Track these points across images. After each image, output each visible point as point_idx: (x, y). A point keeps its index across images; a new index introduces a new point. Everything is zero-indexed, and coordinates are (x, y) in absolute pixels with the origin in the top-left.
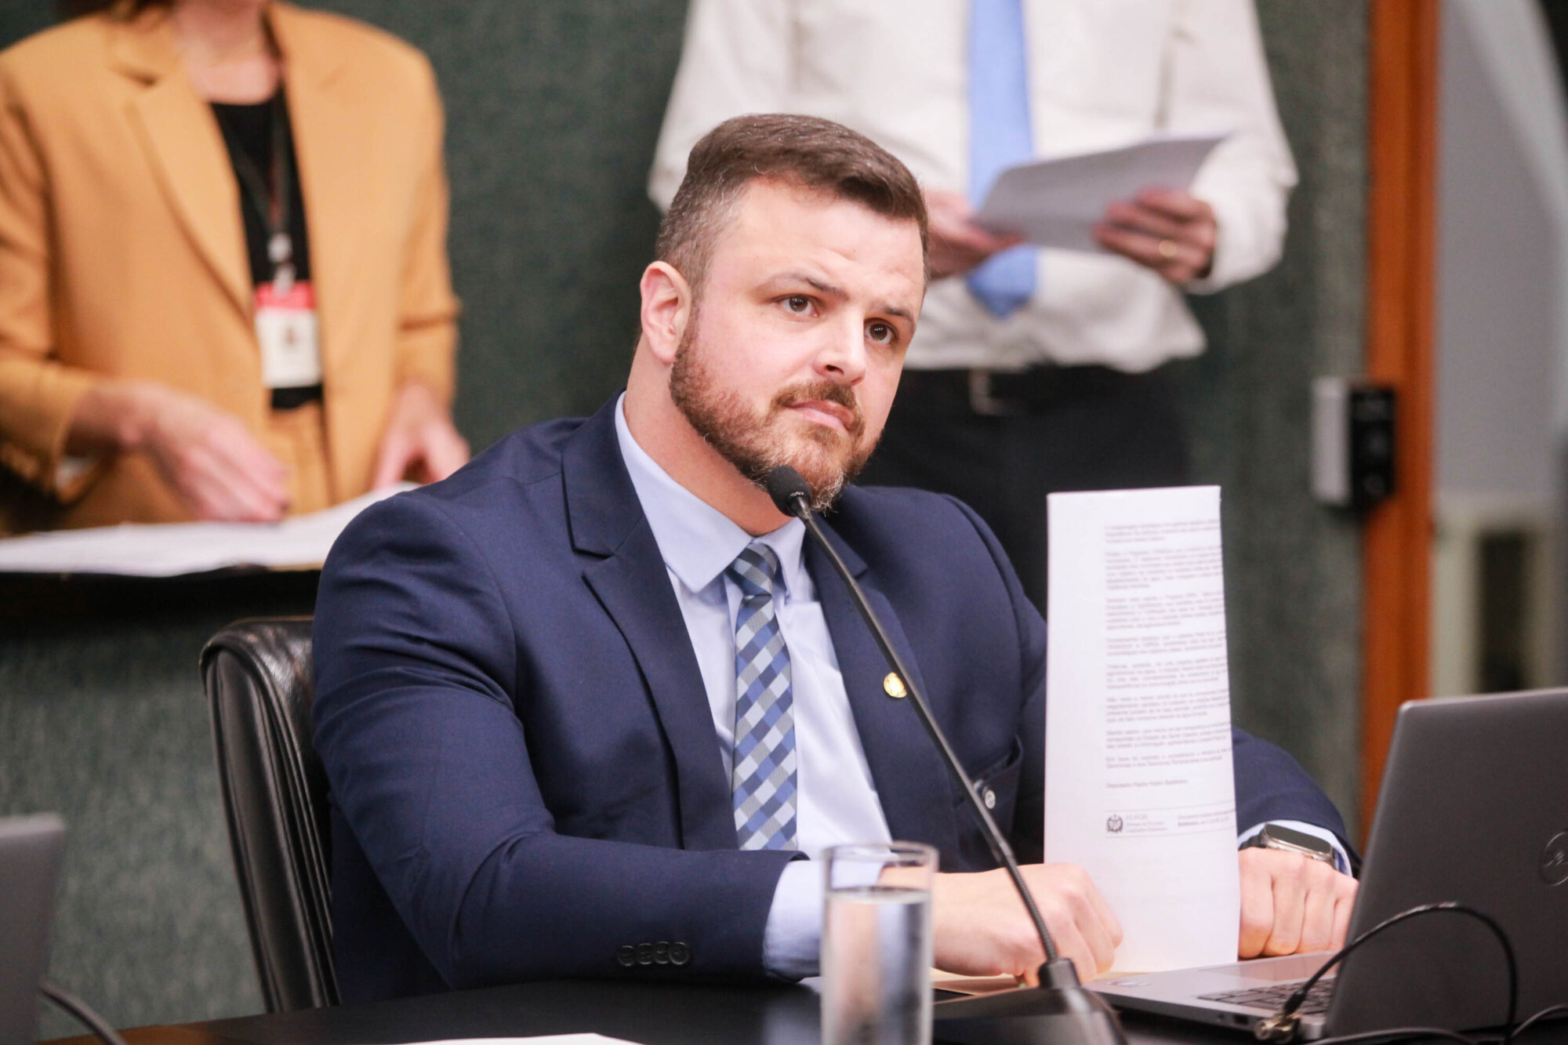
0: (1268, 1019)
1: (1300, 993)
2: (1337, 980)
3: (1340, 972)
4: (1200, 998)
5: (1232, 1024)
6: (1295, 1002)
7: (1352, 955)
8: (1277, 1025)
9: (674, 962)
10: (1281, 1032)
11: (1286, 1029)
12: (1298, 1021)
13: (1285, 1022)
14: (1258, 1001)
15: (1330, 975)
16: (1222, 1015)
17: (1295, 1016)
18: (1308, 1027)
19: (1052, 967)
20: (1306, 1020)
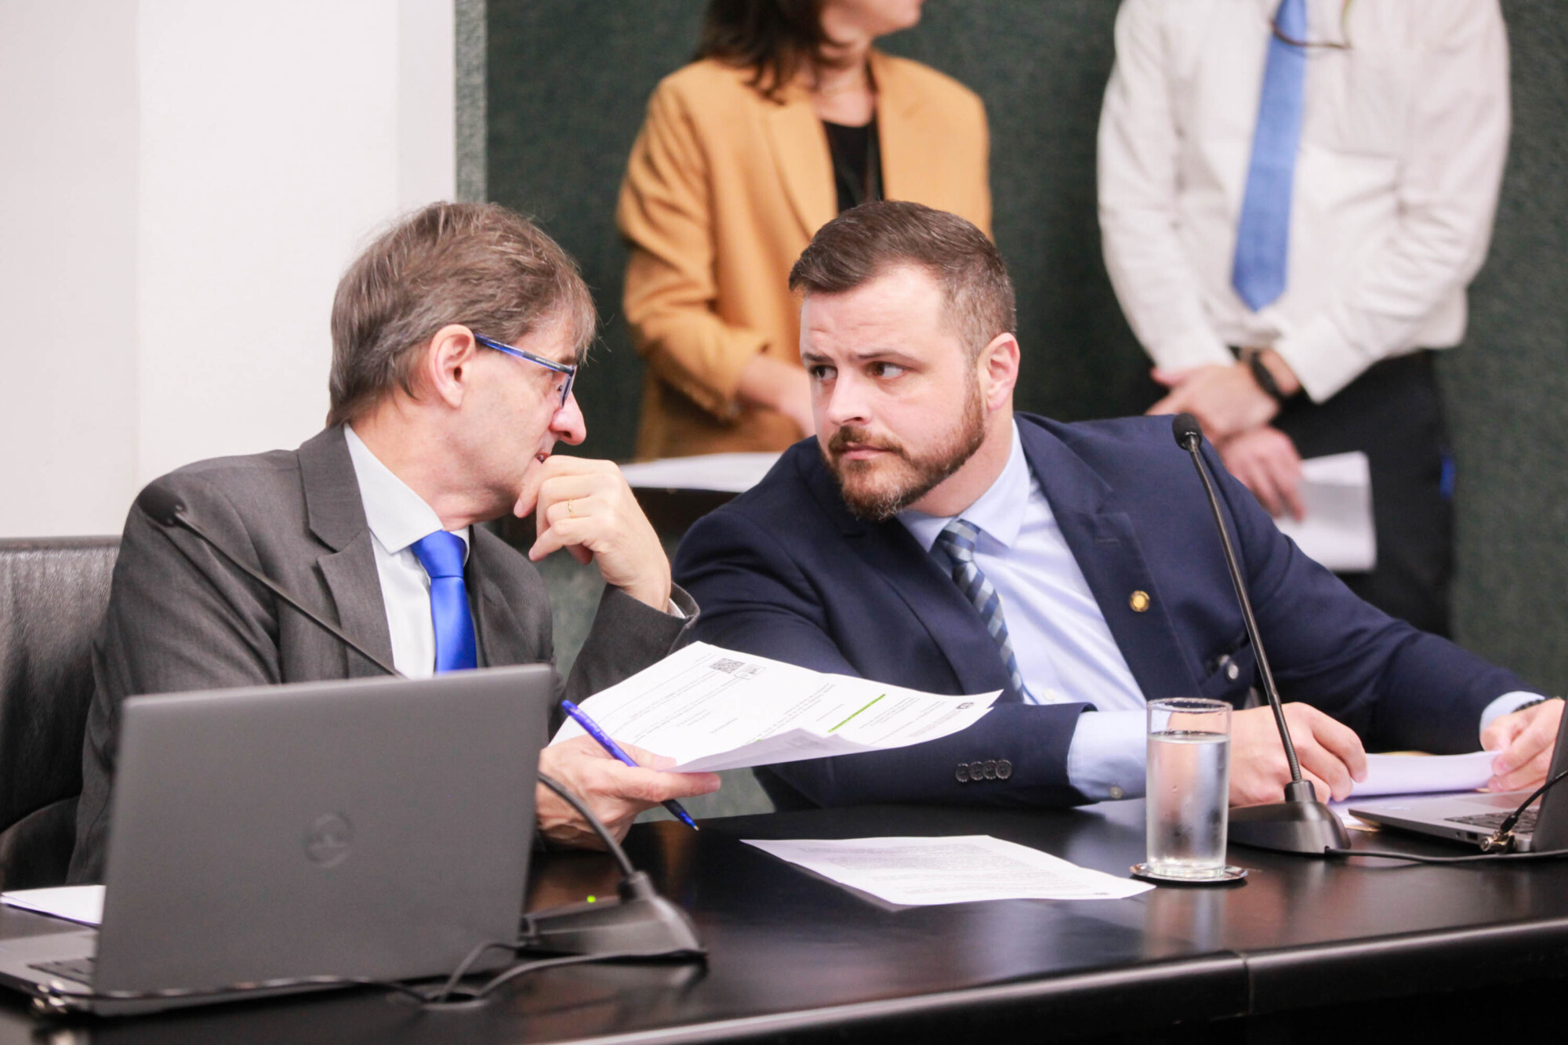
0: (1489, 835)
1: (1513, 817)
2: (1539, 813)
3: (1543, 804)
4: (1447, 819)
5: (1466, 839)
6: (1509, 823)
7: (1553, 789)
8: (1497, 841)
9: (1000, 777)
10: (1500, 845)
11: (1503, 843)
12: (1512, 838)
13: (1503, 838)
14: (1490, 822)
15: (1535, 807)
16: (1459, 832)
17: (1510, 833)
18: (1521, 842)
19: (1296, 786)
20: (1518, 837)
